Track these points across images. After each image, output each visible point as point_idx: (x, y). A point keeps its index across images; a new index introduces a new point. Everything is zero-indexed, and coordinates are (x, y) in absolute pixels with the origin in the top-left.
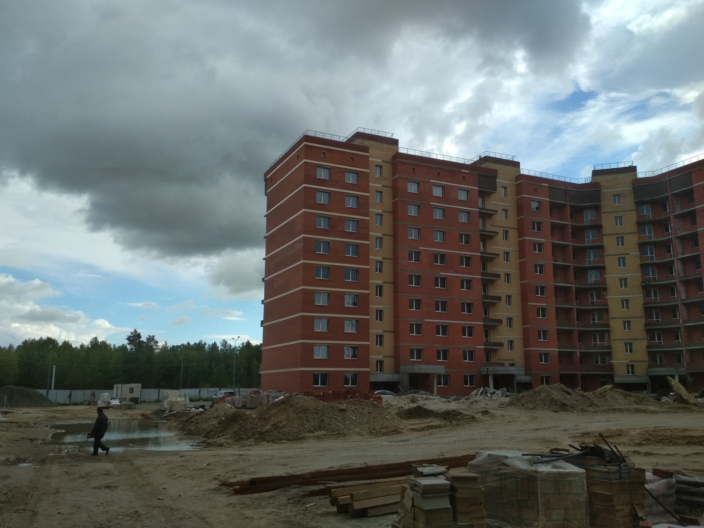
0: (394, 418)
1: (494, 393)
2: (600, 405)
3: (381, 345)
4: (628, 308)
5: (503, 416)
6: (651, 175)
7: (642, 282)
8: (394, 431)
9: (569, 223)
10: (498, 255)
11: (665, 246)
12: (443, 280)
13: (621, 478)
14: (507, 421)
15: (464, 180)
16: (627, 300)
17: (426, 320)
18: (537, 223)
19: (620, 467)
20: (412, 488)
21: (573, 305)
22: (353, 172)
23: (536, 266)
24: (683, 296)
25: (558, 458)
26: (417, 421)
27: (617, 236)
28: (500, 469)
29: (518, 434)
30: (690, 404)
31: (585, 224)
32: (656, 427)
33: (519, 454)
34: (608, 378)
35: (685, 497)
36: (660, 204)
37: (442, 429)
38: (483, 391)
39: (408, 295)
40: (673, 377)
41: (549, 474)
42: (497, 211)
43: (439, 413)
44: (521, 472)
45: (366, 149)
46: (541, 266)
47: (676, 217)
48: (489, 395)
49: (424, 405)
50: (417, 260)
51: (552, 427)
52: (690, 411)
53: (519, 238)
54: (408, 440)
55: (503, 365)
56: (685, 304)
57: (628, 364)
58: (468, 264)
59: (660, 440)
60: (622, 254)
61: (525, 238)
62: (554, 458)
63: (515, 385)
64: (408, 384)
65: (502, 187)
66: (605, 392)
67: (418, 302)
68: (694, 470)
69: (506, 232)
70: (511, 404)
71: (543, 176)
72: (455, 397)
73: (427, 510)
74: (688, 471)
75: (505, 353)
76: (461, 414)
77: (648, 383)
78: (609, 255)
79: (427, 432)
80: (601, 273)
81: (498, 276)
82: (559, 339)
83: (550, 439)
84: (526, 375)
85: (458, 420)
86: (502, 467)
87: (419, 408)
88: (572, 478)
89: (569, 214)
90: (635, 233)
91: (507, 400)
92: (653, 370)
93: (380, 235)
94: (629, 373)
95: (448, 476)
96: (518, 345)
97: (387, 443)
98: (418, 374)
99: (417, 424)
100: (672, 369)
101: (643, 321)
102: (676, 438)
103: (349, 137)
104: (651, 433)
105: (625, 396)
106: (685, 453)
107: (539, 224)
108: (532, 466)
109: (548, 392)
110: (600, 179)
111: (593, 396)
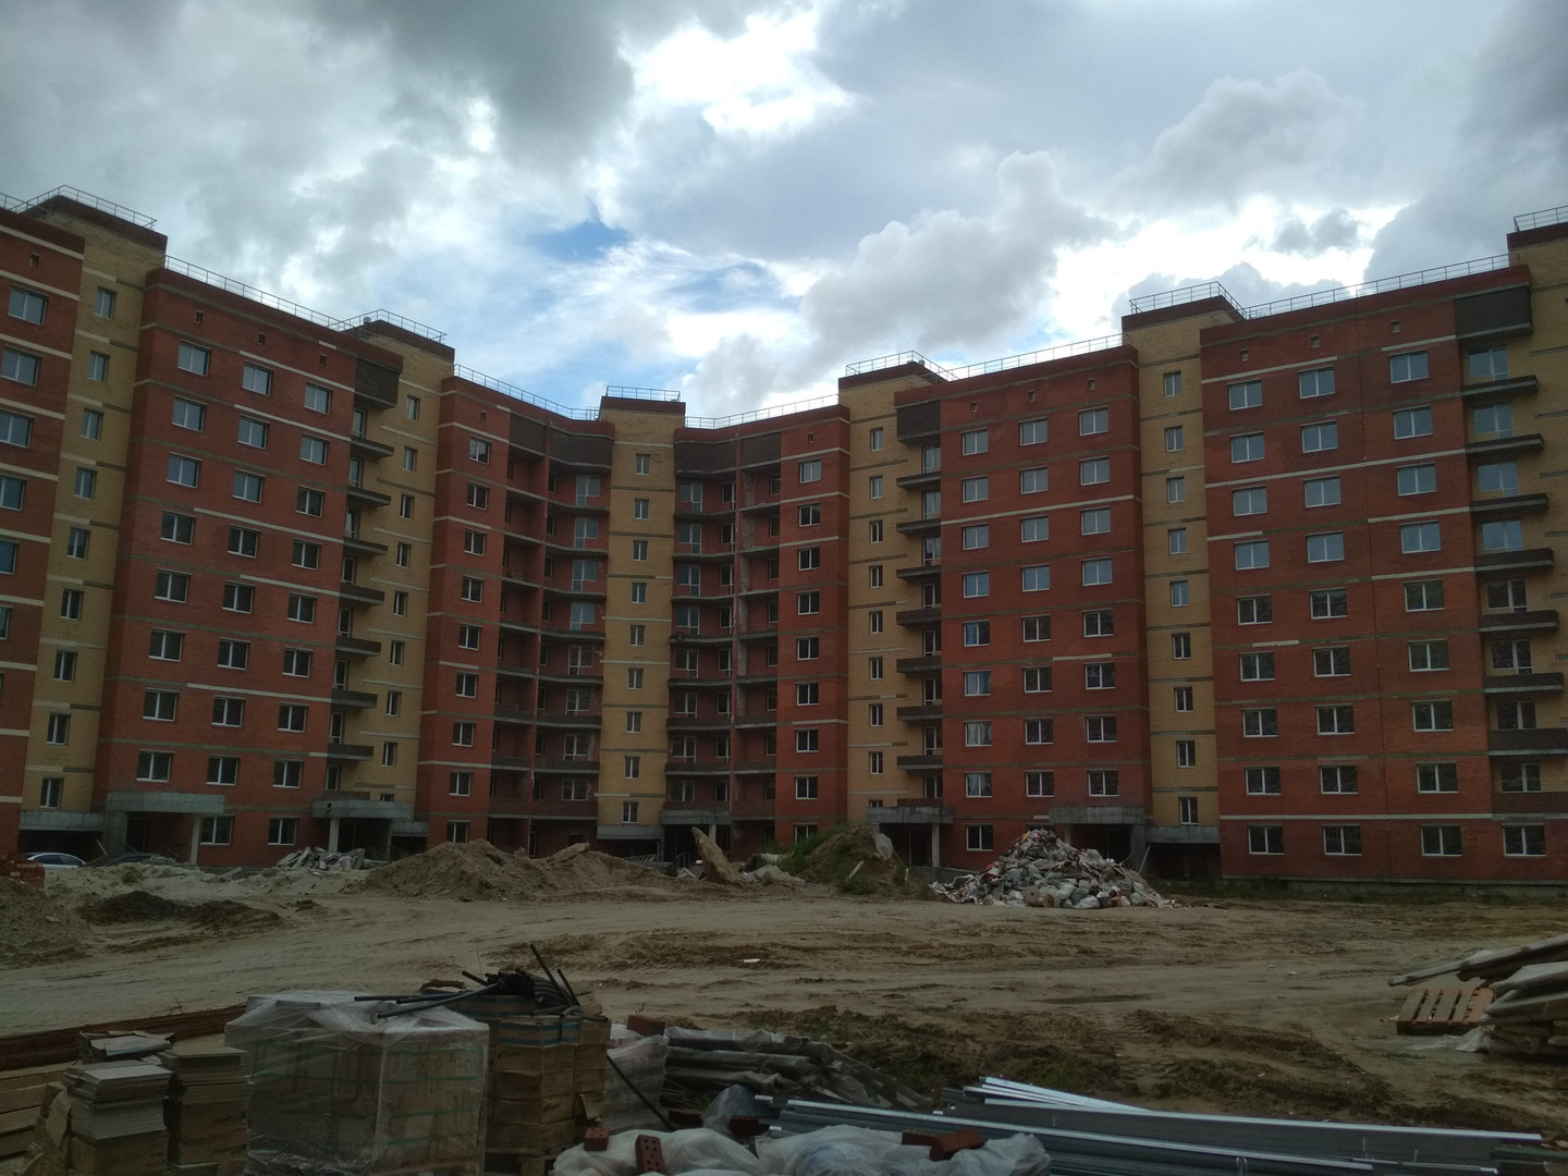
0: (68, 922)
1: (334, 861)
2: (558, 886)
3: (60, 739)
4: (639, 686)
5: (345, 912)
6: (710, 426)
7: (671, 637)
8: (64, 952)
9: (545, 499)
10: (385, 548)
11: (720, 570)
12: (247, 593)
13: (560, 1039)
14: (352, 923)
15: (323, 363)
16: (641, 671)
17: (190, 685)
18: (479, 488)
19: (562, 1016)
20: (70, 1092)
21: (534, 673)
22: (34, 293)
23: (466, 581)
24: (742, 670)
25: (433, 1002)
26: (130, 928)
27: (636, 538)
28: (299, 1034)
29: (374, 952)
30: (729, 883)
31: (577, 505)
32: (658, 930)
33: (348, 997)
34: (584, 829)
35: (685, 1072)
36: (719, 486)
37: (193, 945)
38: (308, 856)
39: (148, 620)
40: (705, 829)
41: (410, 1038)
42: (392, 449)
43: (189, 909)
44: (347, 1037)
45: (77, 243)
46: (477, 583)
47: (746, 515)
48: (322, 865)
49: (158, 888)
50: (184, 537)
51: (451, 934)
52: (724, 895)
53: (435, 516)
54: (98, 974)
55: (366, 796)
56: (741, 686)
57: (626, 800)
58: (311, 562)
59: (662, 955)
60: (641, 577)
61: (451, 518)
62: (425, 1003)
63: (389, 843)
64: (125, 836)
65: (409, 396)
66: (572, 858)
67: (175, 639)
68: (713, 1016)
69: (409, 500)
70: (369, 885)
71: (501, 390)
72: (239, 869)
73: (103, 1140)
74: (701, 1018)
75: (375, 772)
76: (245, 908)
77: (659, 840)
78: (617, 576)
79: (151, 954)
80: (597, 611)
81: (380, 595)
82: (496, 745)
83: (441, 962)
84: (416, 819)
85: (236, 923)
86: (305, 1029)
87: (140, 896)
88: (459, 1045)
89: (547, 480)
90: (669, 536)
91: (364, 874)
92: (672, 813)
93: (91, 463)
94: (626, 819)
95: (168, 1056)
96: (407, 755)
97: (43, 983)
98: (154, 813)
99: (129, 934)
100: (707, 813)
101: (665, 714)
102: (690, 952)
103: (35, 203)
104: (646, 941)
105: (610, 865)
106: (703, 983)
107: (482, 491)
108: (373, 1023)
109: (455, 858)
110: (615, 416)
111: (548, 867)
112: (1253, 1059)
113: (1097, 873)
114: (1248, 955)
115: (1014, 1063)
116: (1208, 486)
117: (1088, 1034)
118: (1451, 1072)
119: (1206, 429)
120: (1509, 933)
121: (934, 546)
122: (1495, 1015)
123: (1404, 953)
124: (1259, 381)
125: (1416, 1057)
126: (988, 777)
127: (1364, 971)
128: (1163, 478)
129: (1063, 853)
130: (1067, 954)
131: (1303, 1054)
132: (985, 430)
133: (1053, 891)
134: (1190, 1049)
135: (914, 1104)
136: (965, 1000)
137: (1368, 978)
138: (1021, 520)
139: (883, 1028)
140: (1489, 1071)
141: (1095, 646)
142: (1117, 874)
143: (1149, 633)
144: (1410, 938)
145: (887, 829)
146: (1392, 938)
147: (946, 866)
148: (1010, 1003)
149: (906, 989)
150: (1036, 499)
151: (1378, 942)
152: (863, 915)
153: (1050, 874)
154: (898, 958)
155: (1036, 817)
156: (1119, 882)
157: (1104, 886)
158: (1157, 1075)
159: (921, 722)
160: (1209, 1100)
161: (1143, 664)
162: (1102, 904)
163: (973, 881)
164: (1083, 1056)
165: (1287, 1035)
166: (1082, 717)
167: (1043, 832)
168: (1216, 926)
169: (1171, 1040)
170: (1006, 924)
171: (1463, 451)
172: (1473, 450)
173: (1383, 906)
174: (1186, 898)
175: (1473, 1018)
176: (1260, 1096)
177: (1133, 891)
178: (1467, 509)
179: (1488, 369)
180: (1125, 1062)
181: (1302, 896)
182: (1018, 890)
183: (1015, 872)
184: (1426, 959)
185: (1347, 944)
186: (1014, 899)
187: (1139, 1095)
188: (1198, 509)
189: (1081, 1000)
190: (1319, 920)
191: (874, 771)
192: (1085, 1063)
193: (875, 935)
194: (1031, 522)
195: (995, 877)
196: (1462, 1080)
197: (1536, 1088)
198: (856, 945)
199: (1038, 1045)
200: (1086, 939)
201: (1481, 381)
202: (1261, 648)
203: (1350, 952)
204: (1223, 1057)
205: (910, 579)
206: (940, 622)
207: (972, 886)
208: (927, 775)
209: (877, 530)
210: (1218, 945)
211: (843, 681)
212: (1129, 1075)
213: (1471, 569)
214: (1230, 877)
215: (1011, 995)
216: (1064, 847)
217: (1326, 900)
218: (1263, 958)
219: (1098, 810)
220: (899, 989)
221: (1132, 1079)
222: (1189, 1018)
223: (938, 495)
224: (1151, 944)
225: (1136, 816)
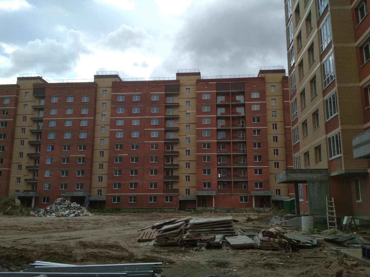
112: (105, 250)
113: (75, 208)
114: (108, 226)
115: (45, 257)
116: (111, 118)
117: (66, 248)
118: (147, 250)
119: (112, 104)
120: (164, 219)
121: (41, 125)
122: (157, 237)
123: (142, 224)
124: (124, 95)
125: (141, 247)
126: (50, 184)
127: (133, 228)
128: (101, 115)
129: (67, 203)
130: (64, 228)
131: (117, 248)
132: (57, 97)
133: (63, 213)
134: (90, 249)
135: (15, 269)
136: (35, 241)
137: (134, 230)
138: (65, 120)
139: (10, 250)
140: (155, 249)
141: (81, 153)
142: (80, 208)
143: (94, 151)
144: (144, 220)
145: (20, 198)
146: (140, 221)
147: (36, 207)
148: (47, 242)
149: (19, 239)
150: (69, 116)
151: (137, 222)
152: (9, 221)
153: (63, 209)
154: (18, 232)
155: (61, 195)
156: (80, 210)
157: (77, 211)
158: (82, 256)
159: (33, 170)
160: (93, 261)
161: (92, 158)
162: (76, 216)
163: (42, 211)
164: (64, 253)
165: (113, 244)
166: (76, 170)
167: (63, 198)
168: (102, 220)
169: (86, 248)
170: (49, 221)
171: (164, 117)
172: (166, 117)
173: (140, 214)
174: (97, 213)
175: (153, 238)
176: (105, 259)
177: (84, 212)
178: (164, 129)
179: (170, 100)
180: (74, 254)
181: (123, 212)
182: (54, 213)
183: (54, 208)
184: (146, 225)
185: (130, 223)
186: (53, 215)
187: (76, 262)
188: (108, 123)
189: (66, 240)
190: (125, 217)
191: (18, 182)
192: (64, 255)
193: (12, 226)
194: (68, 121)
195: (48, 210)
196: (149, 252)
197: (164, 252)
198: (6, 228)
199: (52, 251)
200: (70, 225)
201: (169, 103)
202: (120, 156)
203: (131, 224)
204: (98, 251)
205: (33, 132)
206: (40, 144)
207: (42, 212)
208: (33, 184)
209: (25, 119)
210: (102, 224)
211: (11, 158)
212: (75, 257)
213: (164, 142)
214: (108, 208)
215: (48, 240)
216: (68, 202)
217: (128, 213)
218: (112, 227)
219: (77, 193)
220: (17, 240)
221: (75, 258)
222: (92, 242)
223: (43, 111)
224: (86, 225)
225: (87, 194)
